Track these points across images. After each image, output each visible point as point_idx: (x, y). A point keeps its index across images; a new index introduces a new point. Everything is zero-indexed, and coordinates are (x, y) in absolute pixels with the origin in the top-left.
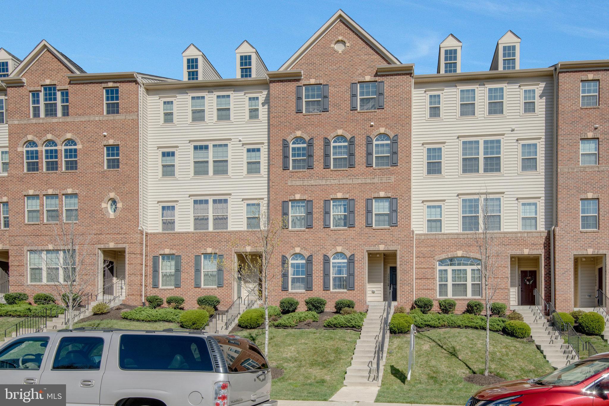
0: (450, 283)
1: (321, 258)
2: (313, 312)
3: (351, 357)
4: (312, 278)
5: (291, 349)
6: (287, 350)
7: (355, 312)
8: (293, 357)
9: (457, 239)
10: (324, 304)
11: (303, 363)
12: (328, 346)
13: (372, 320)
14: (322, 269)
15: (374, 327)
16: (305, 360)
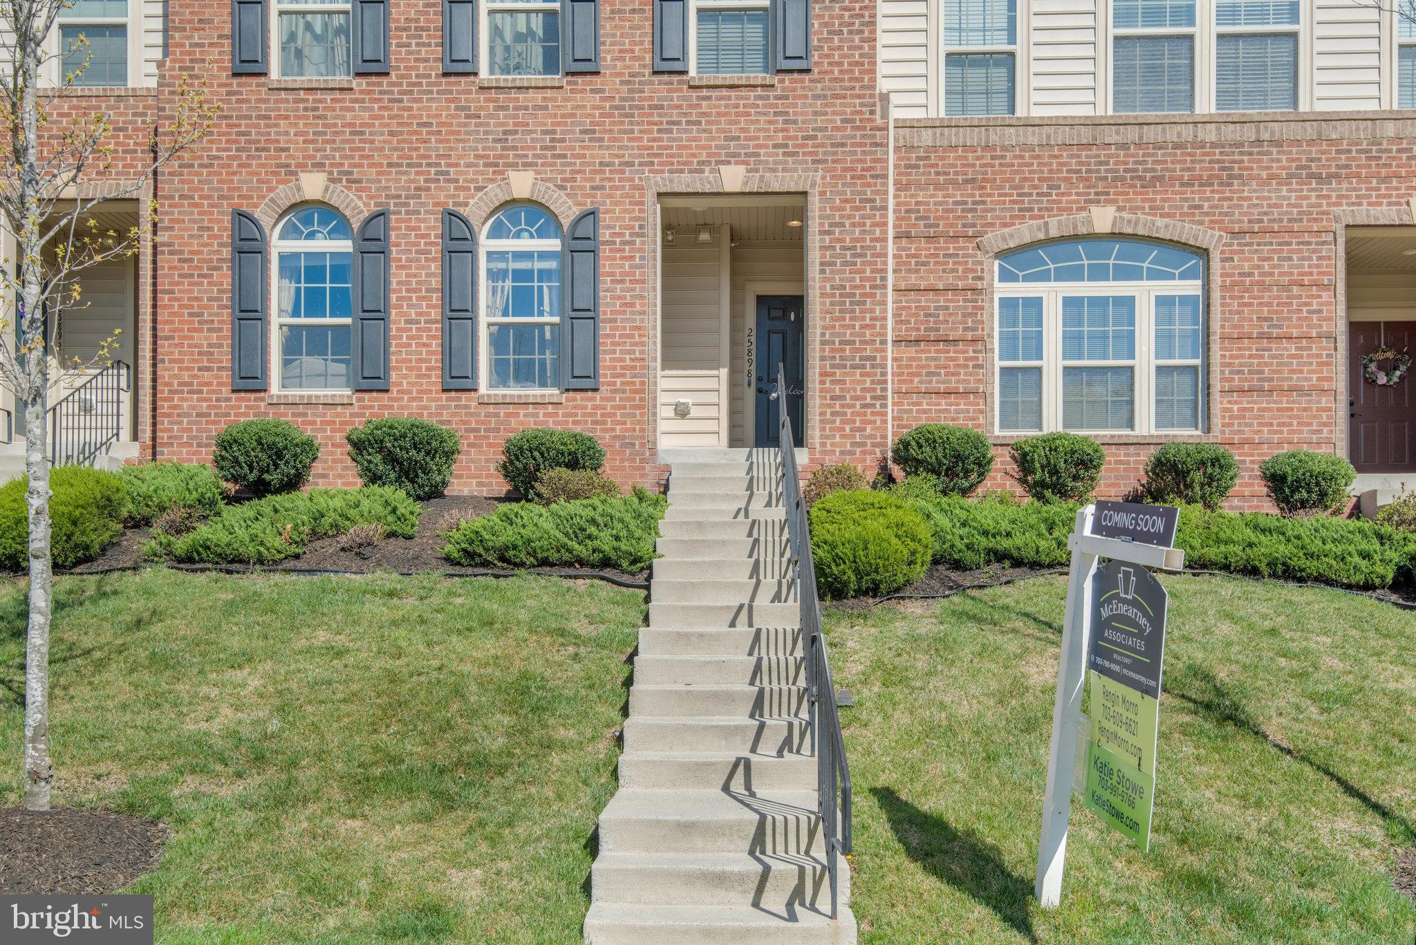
0: (1053, 362)
1: (432, 226)
2: (388, 490)
3: (609, 733)
4: (386, 330)
5: (244, 685)
6: (214, 692)
7: (608, 489)
8: (245, 731)
9: (1089, 146)
10: (449, 455)
11: (308, 774)
12: (466, 668)
13: (700, 525)
14: (435, 282)
15: (717, 565)
16: (319, 756)
